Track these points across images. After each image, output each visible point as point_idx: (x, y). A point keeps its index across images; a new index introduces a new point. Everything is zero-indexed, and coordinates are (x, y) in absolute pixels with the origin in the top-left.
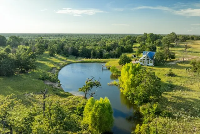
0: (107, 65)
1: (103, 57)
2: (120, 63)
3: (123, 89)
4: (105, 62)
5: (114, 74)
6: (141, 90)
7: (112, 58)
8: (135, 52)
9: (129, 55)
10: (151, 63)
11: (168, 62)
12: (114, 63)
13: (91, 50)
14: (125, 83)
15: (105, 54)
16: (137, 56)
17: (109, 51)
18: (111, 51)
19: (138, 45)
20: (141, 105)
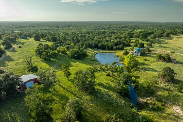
0: (117, 54)
1: (113, 49)
2: (124, 54)
3: (126, 65)
4: (115, 53)
5: (121, 59)
6: (132, 64)
7: (118, 50)
8: (132, 46)
9: (128, 48)
10: (139, 54)
11: (148, 54)
12: (120, 53)
13: (106, 45)
14: (126, 63)
15: (115, 48)
16: (132, 50)
17: (116, 46)
18: (118, 46)
19: (134, 41)
20: (131, 69)
